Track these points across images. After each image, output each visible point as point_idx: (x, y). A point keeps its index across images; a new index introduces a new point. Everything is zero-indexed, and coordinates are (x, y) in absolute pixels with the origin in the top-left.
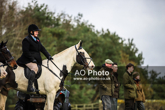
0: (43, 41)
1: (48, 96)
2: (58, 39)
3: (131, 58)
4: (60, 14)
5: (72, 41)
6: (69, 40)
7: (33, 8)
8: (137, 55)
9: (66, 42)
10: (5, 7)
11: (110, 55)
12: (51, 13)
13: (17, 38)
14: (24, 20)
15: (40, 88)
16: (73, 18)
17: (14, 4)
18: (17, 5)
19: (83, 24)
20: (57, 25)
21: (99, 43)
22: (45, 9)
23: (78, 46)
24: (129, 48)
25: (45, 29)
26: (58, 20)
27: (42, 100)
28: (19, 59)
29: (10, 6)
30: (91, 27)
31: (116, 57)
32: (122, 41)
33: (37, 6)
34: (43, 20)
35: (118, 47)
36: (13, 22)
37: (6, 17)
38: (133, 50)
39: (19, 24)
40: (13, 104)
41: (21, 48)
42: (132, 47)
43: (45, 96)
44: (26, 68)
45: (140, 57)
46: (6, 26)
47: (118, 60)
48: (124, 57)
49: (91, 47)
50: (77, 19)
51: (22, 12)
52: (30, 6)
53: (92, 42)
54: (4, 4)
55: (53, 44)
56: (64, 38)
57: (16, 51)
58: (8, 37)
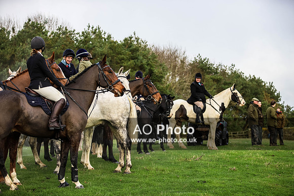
0: (206, 85)
1: (211, 126)
2: (217, 83)
3: (271, 96)
4: (218, 65)
5: (228, 85)
6: (225, 84)
7: (198, 61)
8: (276, 94)
9: (223, 86)
10: (178, 61)
11: (256, 95)
12: (212, 64)
13: (187, 84)
14: (192, 70)
16: (228, 68)
17: (185, 58)
18: (187, 59)
19: (235, 72)
20: (216, 73)
21: (247, 86)
22: (207, 61)
23: (232, 88)
24: (270, 89)
25: (207, 76)
26: (217, 69)
27: (207, 129)
28: (189, 99)
29: (181, 61)
30: (242, 74)
31: (260, 96)
32: (265, 84)
33: (201, 60)
34: (206, 69)
35: (262, 89)
36: (183, 72)
37: (178, 69)
38: (273, 90)
39: (188, 73)
42: (272, 88)
43: (208, 126)
45: (278, 96)
46: (178, 75)
47: (262, 98)
48: (267, 96)
49: (242, 89)
50: (230, 68)
51: (190, 64)
52: (196, 60)
53: (242, 85)
54: (177, 59)
55: (213, 87)
56: (222, 83)
57: (186, 93)
58: (180, 83)
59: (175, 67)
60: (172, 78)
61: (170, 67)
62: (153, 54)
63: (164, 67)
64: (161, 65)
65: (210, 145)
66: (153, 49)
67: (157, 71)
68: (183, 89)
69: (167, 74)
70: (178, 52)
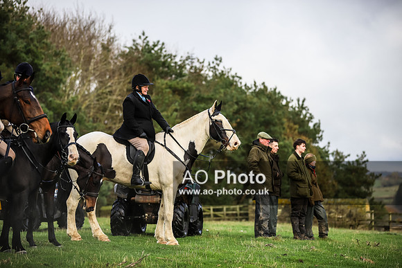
0: (156, 101)
2: (182, 99)
3: (300, 130)
4: (184, 58)
5: (204, 102)
6: (200, 100)
7: (140, 48)
8: (311, 125)
9: (195, 104)
10: (95, 47)
11: (267, 125)
12: (170, 56)
13: (114, 97)
14: (126, 68)
15: (151, 179)
16: (206, 64)
17: (111, 40)
18: (116, 43)
19: (222, 74)
20: (180, 75)
21: (249, 105)
22: (161, 49)
23: (212, 110)
24: (298, 114)
25: (160, 83)
26: (182, 67)
27: (156, 199)
28: (118, 131)
29: (103, 46)
30: (236, 79)
31: (277, 128)
32: (288, 103)
33: (147, 45)
34: (157, 67)
35: (280, 112)
36: (107, 70)
37: (96, 63)
38: (305, 116)
39: (117, 74)
40: (108, 205)
41: (121, 114)
42: (304, 112)
43: (159, 193)
44: (128, 145)
45: (317, 129)
46: (96, 78)
47: (281, 134)
48: (291, 128)
49: (236, 112)
50: (212, 65)
51: (123, 55)
52: (136, 45)
53: (237, 103)
54: (94, 42)
55: (173, 107)
56: (192, 98)
57: (112, 118)
58: (99, 96)
59: (89, 58)
60: (82, 83)
61: (78, 60)
62: (40, 28)
63: (63, 59)
64: (57, 54)
65: (162, 235)
66: (41, 18)
67: (48, 68)
68: (105, 110)
69: (70, 74)
70: (97, 26)
